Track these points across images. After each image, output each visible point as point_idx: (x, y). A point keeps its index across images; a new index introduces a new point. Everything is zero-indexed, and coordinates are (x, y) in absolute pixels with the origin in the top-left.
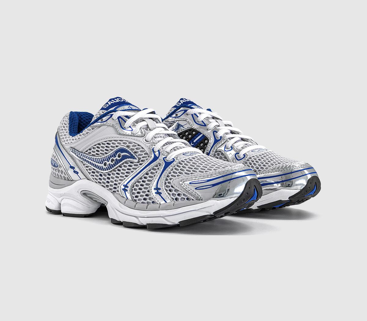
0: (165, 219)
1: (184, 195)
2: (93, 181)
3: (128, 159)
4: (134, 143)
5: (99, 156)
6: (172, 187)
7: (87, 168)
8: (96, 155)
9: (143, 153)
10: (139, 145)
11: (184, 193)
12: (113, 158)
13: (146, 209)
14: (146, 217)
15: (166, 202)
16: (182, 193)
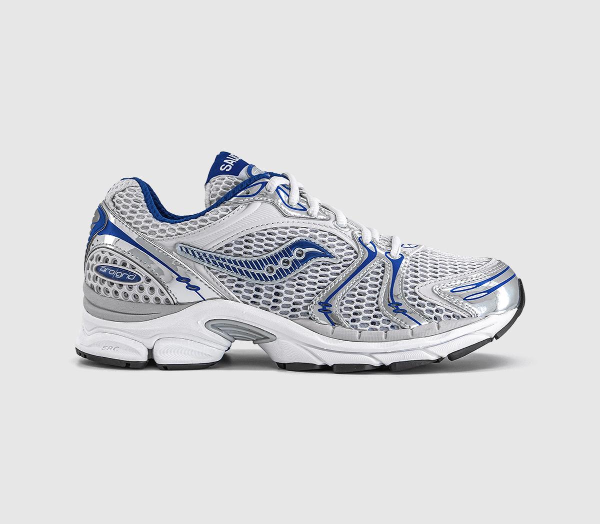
0: (429, 352)
1: (447, 310)
2: (237, 301)
3: (318, 259)
4: (320, 230)
5: (251, 256)
6: (420, 299)
7: (222, 280)
8: (244, 255)
9: (344, 247)
10: (331, 234)
11: (446, 307)
12: (286, 258)
13: (387, 339)
14: (390, 351)
15: (420, 324)
16: (442, 308)
